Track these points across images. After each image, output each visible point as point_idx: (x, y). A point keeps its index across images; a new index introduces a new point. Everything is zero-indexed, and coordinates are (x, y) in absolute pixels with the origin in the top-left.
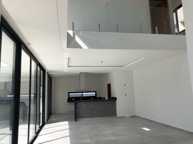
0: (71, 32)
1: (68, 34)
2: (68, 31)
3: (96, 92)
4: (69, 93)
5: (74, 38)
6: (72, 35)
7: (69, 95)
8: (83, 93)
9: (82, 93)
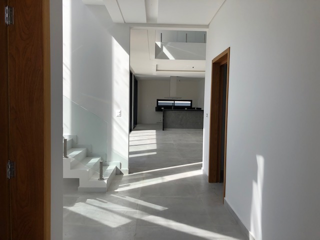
0: (159, 44)
1: (156, 45)
2: (156, 42)
3: (191, 101)
4: (158, 100)
5: (162, 49)
6: (160, 46)
7: (158, 103)
8: (175, 102)
9: (173, 102)
